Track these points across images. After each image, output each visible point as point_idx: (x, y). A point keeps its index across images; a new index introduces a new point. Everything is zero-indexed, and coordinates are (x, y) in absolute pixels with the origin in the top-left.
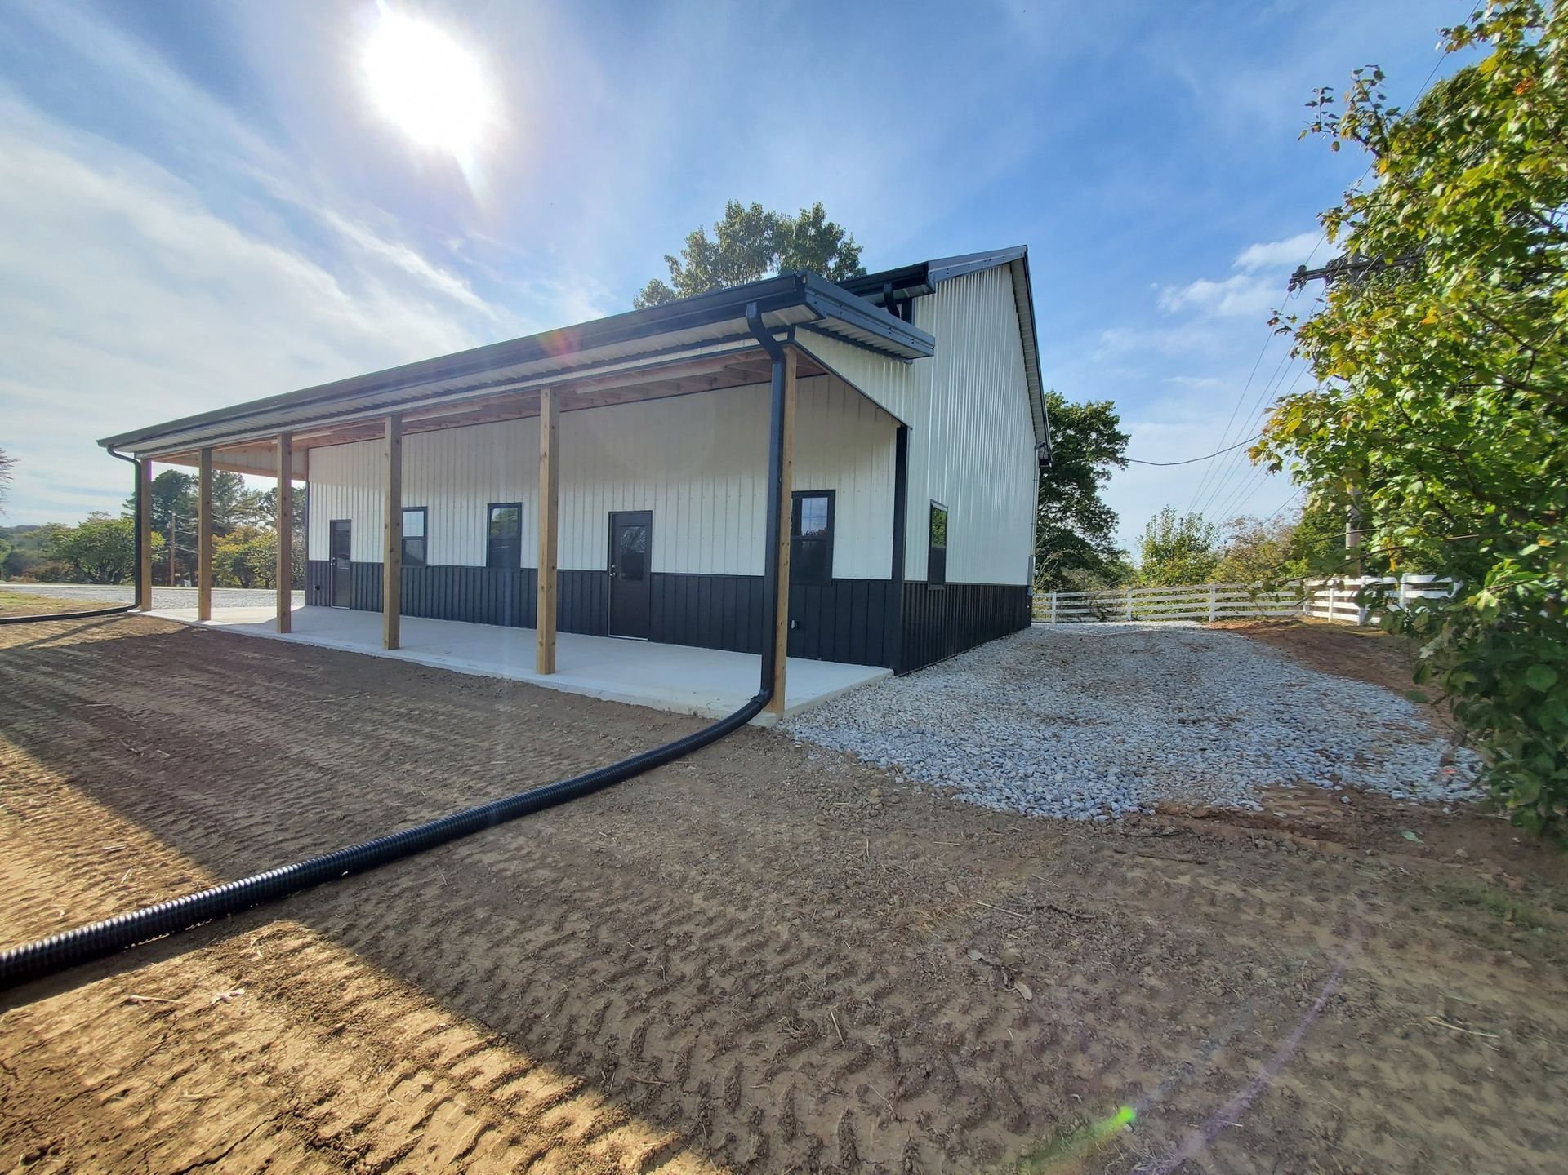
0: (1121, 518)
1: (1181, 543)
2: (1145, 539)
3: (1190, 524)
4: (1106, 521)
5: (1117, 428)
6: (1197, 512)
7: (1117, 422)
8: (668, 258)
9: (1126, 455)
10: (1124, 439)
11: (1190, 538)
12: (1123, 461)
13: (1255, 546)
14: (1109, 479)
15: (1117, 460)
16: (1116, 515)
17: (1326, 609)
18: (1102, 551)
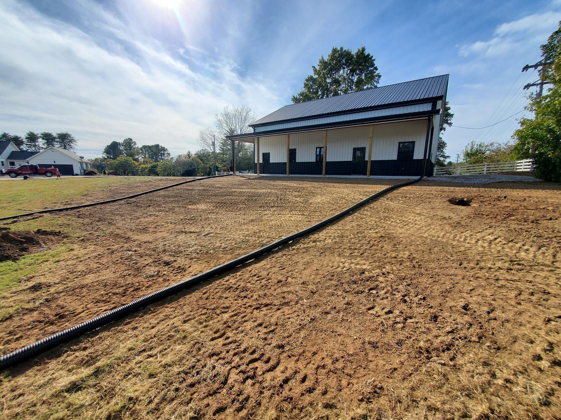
0: (447, 145)
1: (477, 151)
2: (465, 151)
3: (480, 145)
4: (442, 146)
5: (449, 111)
6: (482, 142)
7: (450, 109)
8: (313, 67)
9: (452, 121)
10: (452, 116)
11: (480, 150)
12: (450, 124)
13: (497, 153)
14: (444, 130)
15: (448, 123)
16: (446, 144)
17: (521, 169)
18: (441, 157)
